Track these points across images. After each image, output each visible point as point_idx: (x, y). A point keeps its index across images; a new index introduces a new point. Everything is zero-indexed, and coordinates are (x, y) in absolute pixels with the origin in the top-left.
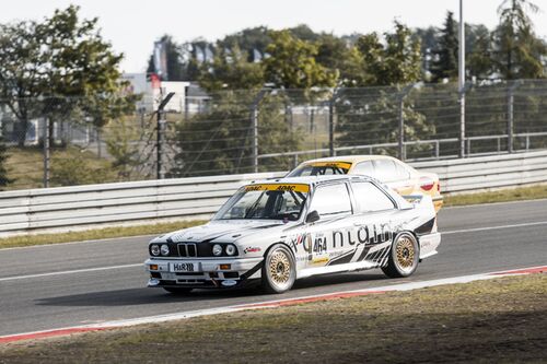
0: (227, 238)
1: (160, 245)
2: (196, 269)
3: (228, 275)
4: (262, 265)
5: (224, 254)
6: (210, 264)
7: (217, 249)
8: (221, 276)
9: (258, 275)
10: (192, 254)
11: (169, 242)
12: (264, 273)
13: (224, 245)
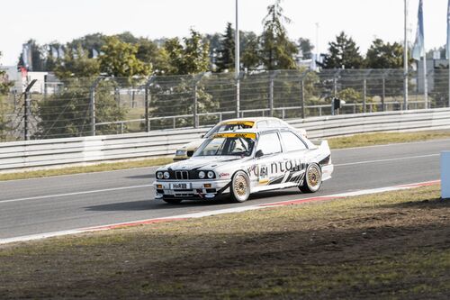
0: (208, 167)
1: (163, 172)
2: (188, 187)
3: (208, 191)
4: (230, 185)
5: (206, 177)
6: (197, 184)
7: (202, 174)
8: (204, 192)
9: (228, 190)
10: (185, 178)
11: (170, 171)
12: (231, 190)
13: (206, 172)
